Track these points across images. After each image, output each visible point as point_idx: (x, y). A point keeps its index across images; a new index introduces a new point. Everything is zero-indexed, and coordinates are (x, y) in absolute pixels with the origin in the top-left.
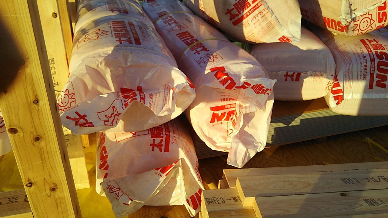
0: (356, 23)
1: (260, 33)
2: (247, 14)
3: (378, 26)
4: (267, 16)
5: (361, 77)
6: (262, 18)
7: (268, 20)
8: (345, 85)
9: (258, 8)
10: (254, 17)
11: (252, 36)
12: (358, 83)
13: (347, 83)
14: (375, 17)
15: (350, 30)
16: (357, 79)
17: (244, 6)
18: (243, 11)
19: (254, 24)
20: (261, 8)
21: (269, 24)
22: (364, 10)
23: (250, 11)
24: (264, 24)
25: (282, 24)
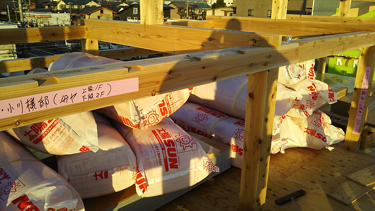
0: (145, 120)
1: (61, 148)
2: (45, 133)
3: (163, 118)
4: (64, 131)
5: (157, 164)
6: (60, 134)
7: (67, 135)
8: (147, 173)
9: (55, 126)
10: (53, 135)
11: (54, 151)
12: (156, 169)
13: (147, 171)
14: (158, 112)
15: (142, 126)
16: (155, 167)
17: (41, 127)
18: (41, 131)
19: (54, 141)
20: (58, 126)
21: (68, 138)
22: (148, 109)
23: (48, 130)
24: (63, 139)
25: (80, 136)
